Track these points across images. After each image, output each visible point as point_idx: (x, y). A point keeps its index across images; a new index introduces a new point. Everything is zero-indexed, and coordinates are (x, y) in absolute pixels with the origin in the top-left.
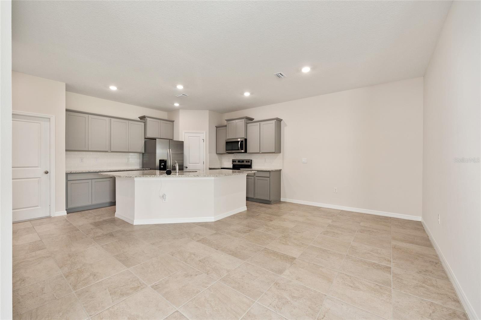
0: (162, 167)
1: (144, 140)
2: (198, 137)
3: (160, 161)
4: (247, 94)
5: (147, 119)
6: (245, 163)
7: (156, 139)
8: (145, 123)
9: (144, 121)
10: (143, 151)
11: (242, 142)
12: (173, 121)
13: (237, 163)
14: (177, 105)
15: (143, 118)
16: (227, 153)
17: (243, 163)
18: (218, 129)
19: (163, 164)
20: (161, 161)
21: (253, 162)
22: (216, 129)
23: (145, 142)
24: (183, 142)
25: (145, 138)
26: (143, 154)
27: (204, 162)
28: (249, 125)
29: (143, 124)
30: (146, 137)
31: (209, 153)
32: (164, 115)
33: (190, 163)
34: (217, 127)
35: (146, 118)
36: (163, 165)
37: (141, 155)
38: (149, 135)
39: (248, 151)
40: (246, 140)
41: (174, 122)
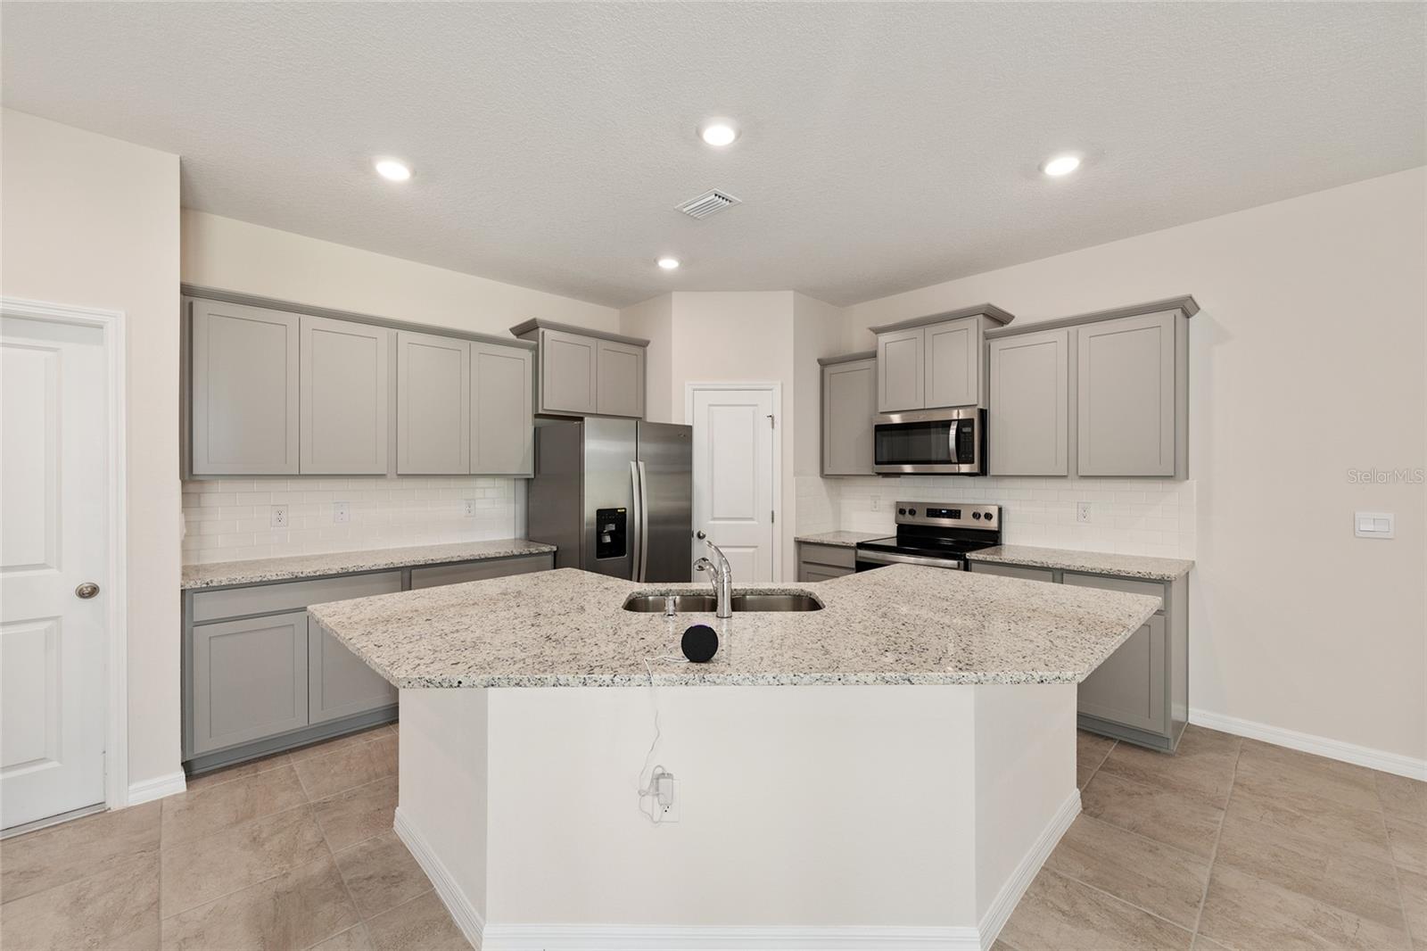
0: (608, 539)
1: (535, 424)
2: (752, 408)
3: (600, 512)
5: (543, 333)
7: (581, 419)
8: (535, 349)
9: (535, 342)
10: (529, 470)
11: (962, 423)
12: (643, 344)
13: (921, 520)
14: (668, 264)
15: (527, 330)
16: (879, 474)
18: (828, 370)
19: (612, 527)
20: (604, 515)
22: (819, 370)
23: (537, 432)
24: (690, 428)
25: (537, 416)
26: (528, 480)
27: (773, 513)
28: (996, 345)
29: (527, 355)
30: (540, 412)
31: (795, 475)
33: (716, 516)
34: (823, 363)
35: (541, 330)
36: (610, 533)
37: (521, 486)
38: (552, 404)
39: (995, 466)
40: (983, 414)
41: (648, 348)
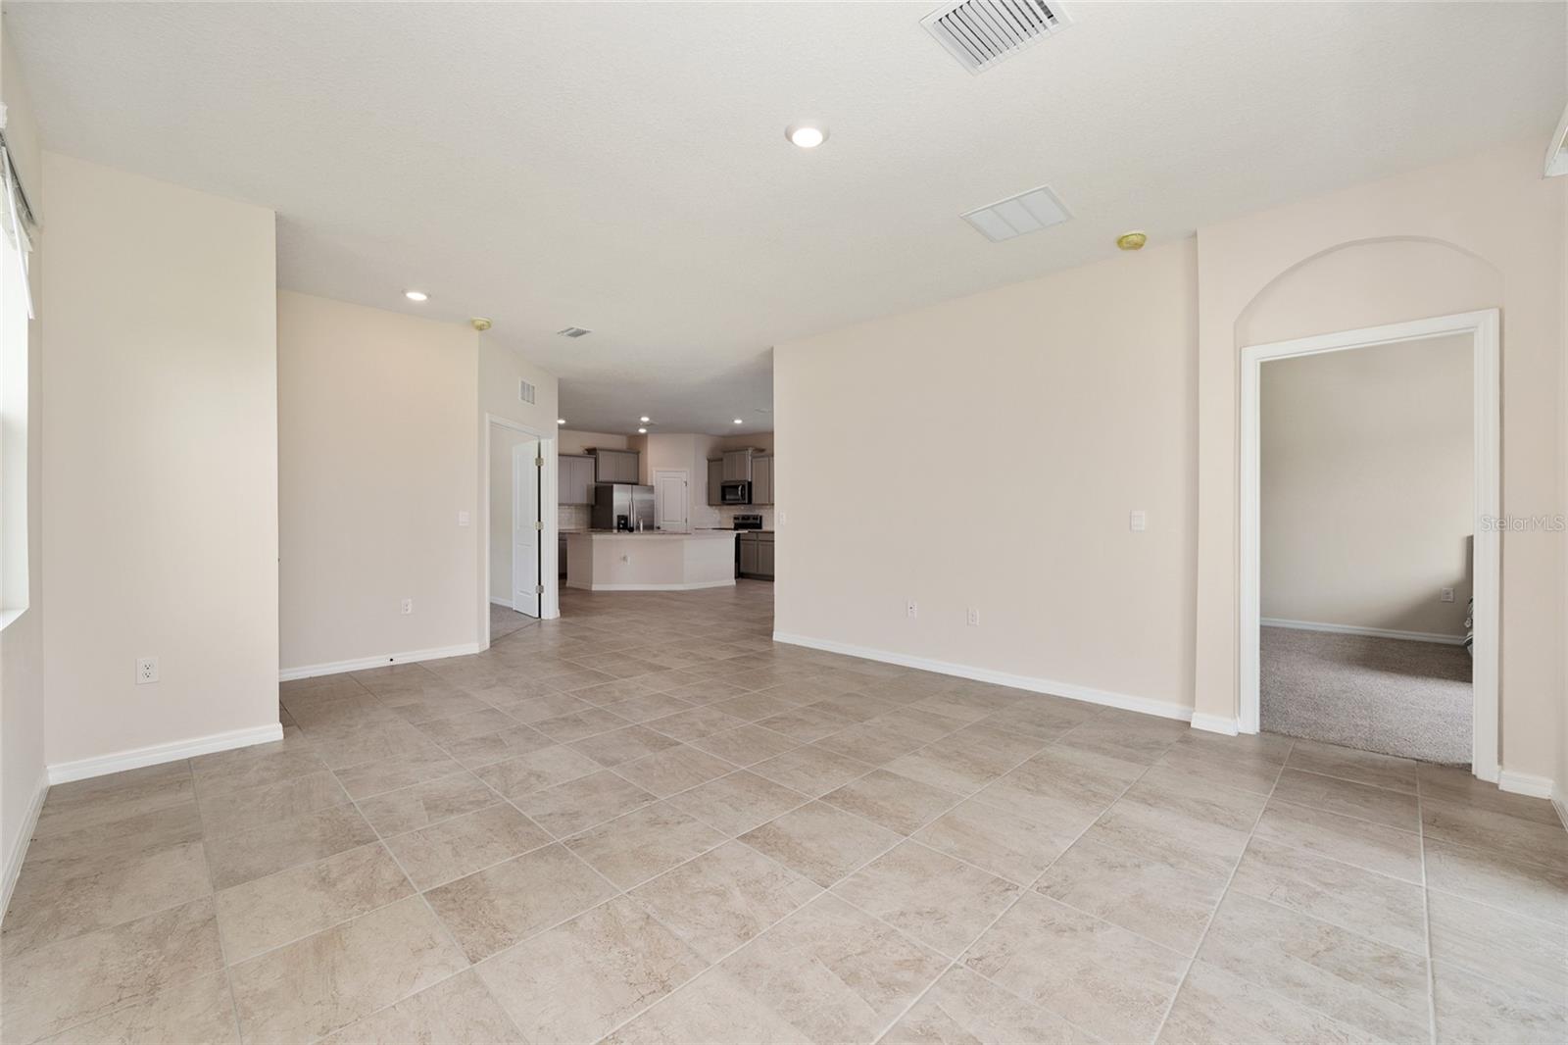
3: (618, 516)
4: (738, 422)
5: (598, 452)
6: (751, 521)
7: (612, 483)
8: (595, 458)
9: (595, 455)
10: (593, 503)
13: (741, 520)
14: (642, 431)
15: (592, 452)
16: (724, 504)
17: (749, 522)
20: (620, 516)
21: (763, 519)
26: (592, 507)
29: (592, 460)
30: (597, 481)
32: (619, 442)
33: (665, 518)
35: (597, 450)
38: (601, 478)
39: (754, 501)
